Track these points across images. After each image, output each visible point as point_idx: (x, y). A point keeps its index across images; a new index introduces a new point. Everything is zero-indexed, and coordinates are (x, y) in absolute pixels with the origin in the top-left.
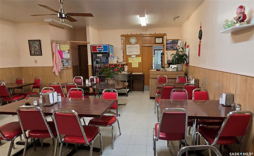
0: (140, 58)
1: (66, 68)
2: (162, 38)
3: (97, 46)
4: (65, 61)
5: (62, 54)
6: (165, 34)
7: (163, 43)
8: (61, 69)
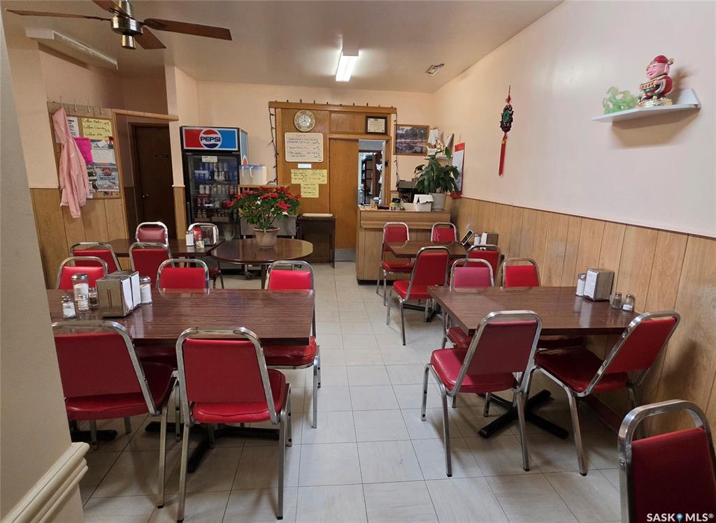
0: (325, 172)
1: (102, 196)
2: (385, 118)
3: (201, 131)
4: (99, 172)
5: (90, 149)
6: (394, 110)
7: (386, 133)
8: (87, 199)
